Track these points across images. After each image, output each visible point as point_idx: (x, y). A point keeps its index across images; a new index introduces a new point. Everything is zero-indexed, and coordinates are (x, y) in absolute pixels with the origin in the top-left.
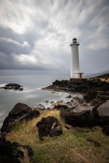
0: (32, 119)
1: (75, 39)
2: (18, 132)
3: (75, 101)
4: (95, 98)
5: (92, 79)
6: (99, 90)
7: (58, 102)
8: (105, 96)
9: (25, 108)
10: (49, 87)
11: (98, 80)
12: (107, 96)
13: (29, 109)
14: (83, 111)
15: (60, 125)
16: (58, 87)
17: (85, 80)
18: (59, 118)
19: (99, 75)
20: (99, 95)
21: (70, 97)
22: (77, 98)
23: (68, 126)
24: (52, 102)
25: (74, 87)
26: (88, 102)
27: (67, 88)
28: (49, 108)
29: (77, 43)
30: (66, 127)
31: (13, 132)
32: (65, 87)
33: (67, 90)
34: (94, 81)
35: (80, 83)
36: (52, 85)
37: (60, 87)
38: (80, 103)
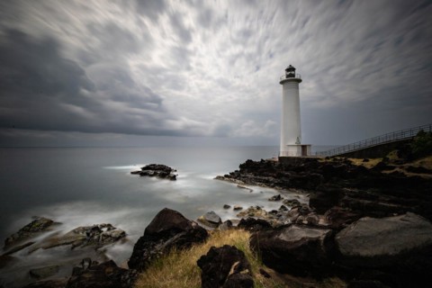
0: (189, 246)
1: (291, 69)
2: (159, 274)
3: (289, 209)
4: (338, 205)
5: (330, 160)
6: (348, 186)
7: (251, 209)
8: (361, 201)
9: (177, 221)
10: (232, 174)
11: (346, 162)
12: (367, 202)
13: (187, 223)
14: (303, 239)
15: (248, 267)
16: (250, 175)
17: (313, 162)
18: (247, 250)
19: (347, 151)
20: (346, 197)
21: (278, 198)
22: (294, 203)
23: (268, 270)
24: (236, 209)
25: (287, 176)
26: (320, 212)
27: (271, 179)
28: (229, 223)
29: (296, 77)
30: (263, 272)
31: (149, 271)
32: (268, 176)
33: (272, 182)
34: (336, 164)
35: (303, 167)
36: (239, 169)
37: (255, 175)
38: (301, 214)
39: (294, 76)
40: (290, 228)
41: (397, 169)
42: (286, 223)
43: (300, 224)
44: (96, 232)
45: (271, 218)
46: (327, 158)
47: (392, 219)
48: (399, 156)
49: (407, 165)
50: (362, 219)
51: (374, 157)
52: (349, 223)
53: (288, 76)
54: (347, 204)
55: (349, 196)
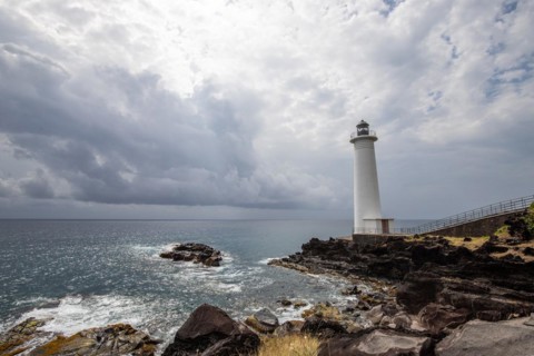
1: (363, 125)
4: (435, 300)
5: (421, 239)
6: (447, 275)
7: (319, 306)
8: (467, 295)
9: (219, 323)
10: (292, 257)
11: (441, 241)
12: (474, 297)
13: (232, 325)
14: (391, 350)
16: (316, 259)
17: (398, 242)
19: (441, 227)
20: (445, 290)
21: (355, 292)
22: (375, 298)
24: (298, 305)
25: (364, 260)
26: (412, 311)
27: (344, 264)
28: (290, 325)
29: (371, 134)
32: (339, 260)
33: (345, 269)
34: (428, 244)
35: (385, 249)
36: (301, 251)
37: (323, 259)
38: (386, 313)
39: (367, 133)
40: (372, 335)
41: (510, 252)
42: (366, 326)
43: (385, 329)
44: (110, 336)
45: (346, 319)
46: (417, 236)
47: (512, 323)
48: (512, 234)
49: (524, 246)
50: (471, 323)
51: (478, 235)
52: (453, 327)
53: (359, 134)
54: (447, 299)
55: (450, 288)
